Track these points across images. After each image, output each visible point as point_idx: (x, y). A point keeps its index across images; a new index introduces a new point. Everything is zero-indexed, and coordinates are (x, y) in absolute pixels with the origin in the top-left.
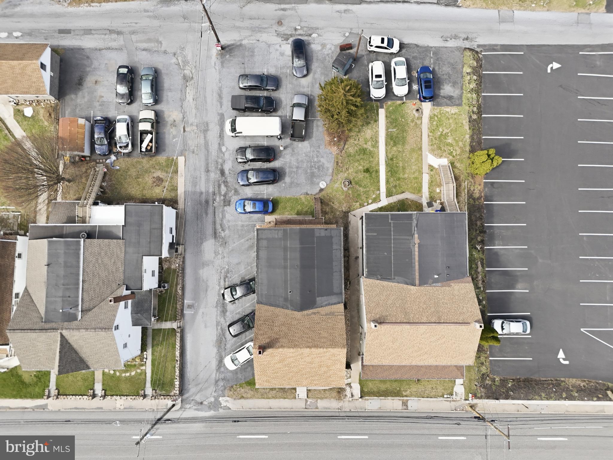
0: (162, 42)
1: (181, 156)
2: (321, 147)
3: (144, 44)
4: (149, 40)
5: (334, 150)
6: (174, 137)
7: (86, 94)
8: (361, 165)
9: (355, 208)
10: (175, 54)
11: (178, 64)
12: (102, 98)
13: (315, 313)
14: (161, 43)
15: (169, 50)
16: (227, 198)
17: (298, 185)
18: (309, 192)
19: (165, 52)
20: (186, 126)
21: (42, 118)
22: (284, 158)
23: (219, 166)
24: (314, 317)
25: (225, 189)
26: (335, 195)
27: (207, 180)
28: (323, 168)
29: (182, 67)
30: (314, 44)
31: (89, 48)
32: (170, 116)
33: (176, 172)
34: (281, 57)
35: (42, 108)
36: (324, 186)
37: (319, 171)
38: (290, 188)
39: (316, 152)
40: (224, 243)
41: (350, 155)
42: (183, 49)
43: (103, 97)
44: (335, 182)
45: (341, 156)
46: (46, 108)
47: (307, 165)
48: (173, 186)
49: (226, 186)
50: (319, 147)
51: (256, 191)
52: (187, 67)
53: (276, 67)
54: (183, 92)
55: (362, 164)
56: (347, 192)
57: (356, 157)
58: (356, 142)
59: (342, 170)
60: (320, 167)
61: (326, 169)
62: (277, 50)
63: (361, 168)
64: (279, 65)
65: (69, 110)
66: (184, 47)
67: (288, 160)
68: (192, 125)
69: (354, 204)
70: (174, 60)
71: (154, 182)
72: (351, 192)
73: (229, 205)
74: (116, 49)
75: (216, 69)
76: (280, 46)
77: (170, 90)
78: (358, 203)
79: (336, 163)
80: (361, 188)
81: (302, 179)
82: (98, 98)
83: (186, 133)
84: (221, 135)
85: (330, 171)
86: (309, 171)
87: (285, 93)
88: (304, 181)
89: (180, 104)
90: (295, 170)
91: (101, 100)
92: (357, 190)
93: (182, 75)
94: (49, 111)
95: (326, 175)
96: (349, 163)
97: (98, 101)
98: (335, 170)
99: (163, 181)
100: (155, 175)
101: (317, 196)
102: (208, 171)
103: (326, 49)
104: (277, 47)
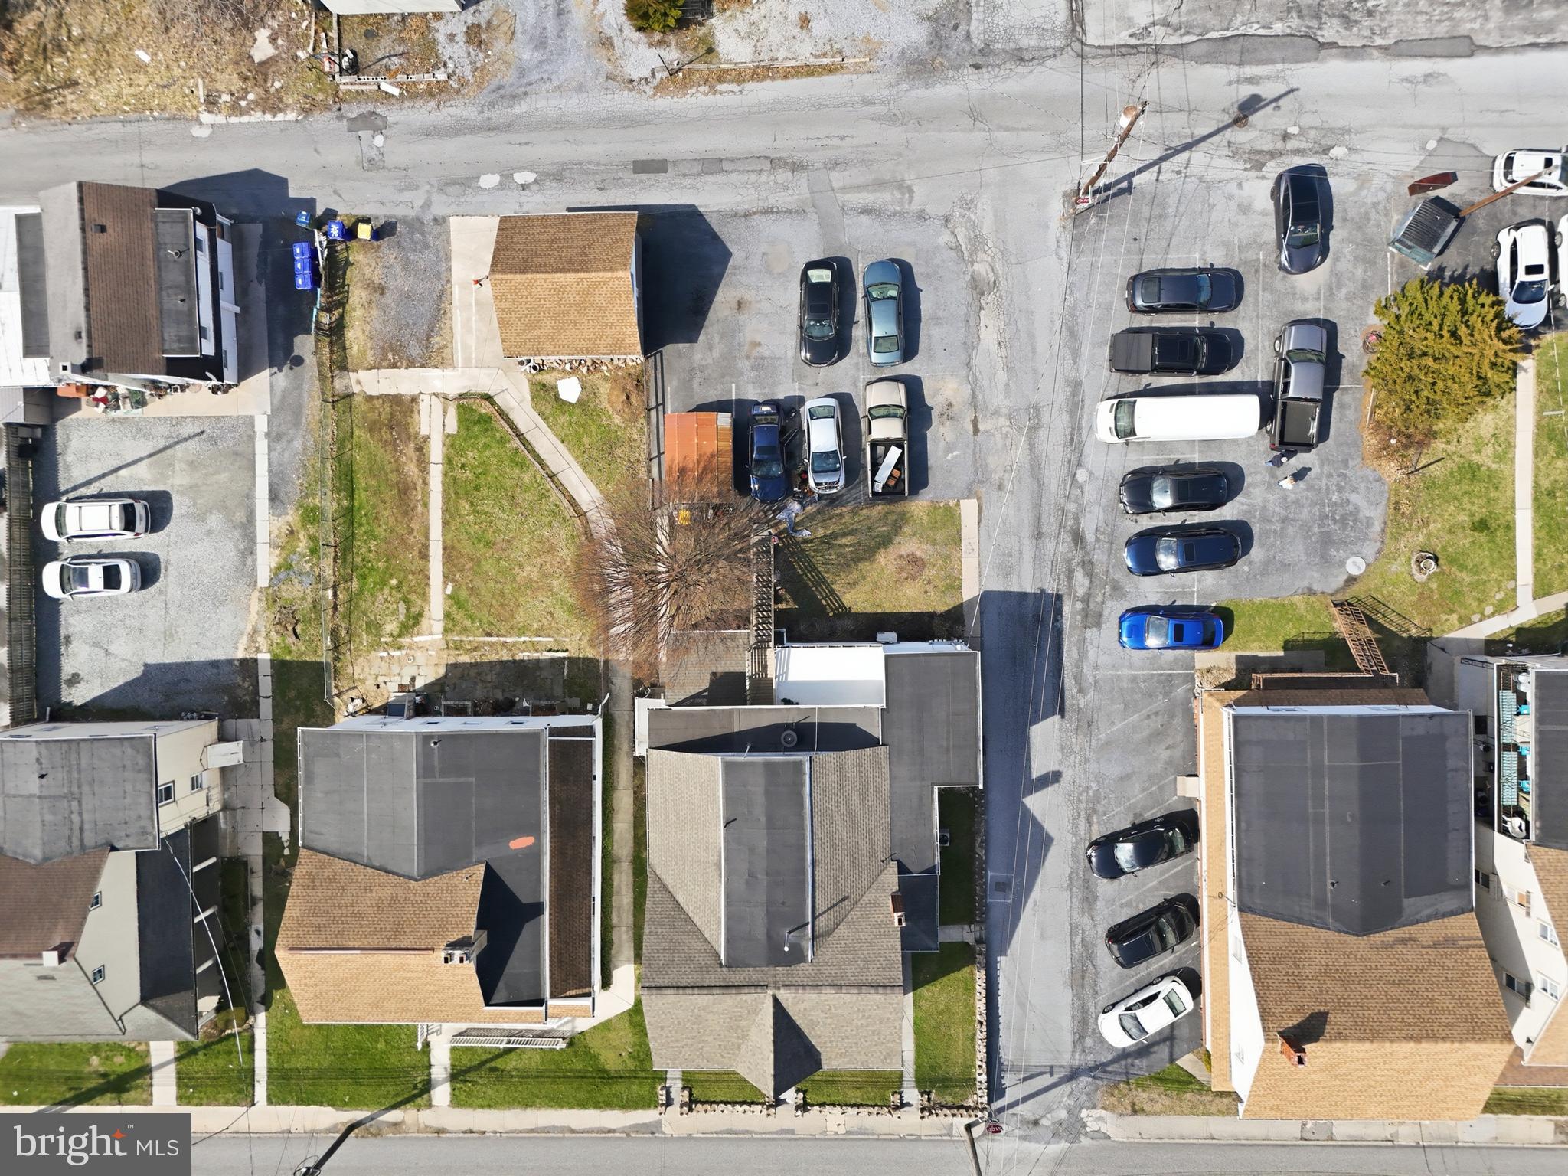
0: (914, 188)
1: (968, 497)
2: (1351, 463)
3: (865, 195)
4: (879, 184)
5: (1391, 470)
6: (949, 449)
7: (716, 340)
8: (1464, 510)
9: (1445, 628)
10: (947, 220)
11: (957, 248)
12: (758, 349)
13: (1403, 941)
14: (910, 190)
15: (929, 209)
16: (1092, 606)
17: (1285, 566)
18: (1315, 587)
19: (921, 216)
20: (980, 416)
21: (605, 405)
22: (1248, 495)
23: (1070, 522)
24: (1404, 951)
25: (1087, 583)
26: (1391, 594)
27: (1038, 560)
28: (1355, 521)
29: (966, 254)
30: (1337, 174)
31: (718, 212)
32: (937, 392)
33: (957, 540)
34: (1241, 218)
35: (605, 378)
36: (1359, 568)
37: (1344, 529)
38: (1262, 575)
39: (1335, 479)
40: (1087, 724)
41: (1434, 483)
42: (968, 204)
43: (759, 344)
44: (1391, 559)
45: (1408, 488)
46: (615, 379)
47: (1310, 512)
48: (949, 577)
49: (1090, 575)
50: (1345, 463)
51: (1171, 586)
52: (981, 255)
53: (1226, 245)
54: (972, 323)
55: (1468, 506)
56: (1423, 585)
57: (1451, 489)
58: (1451, 448)
59: (1411, 525)
60: (1349, 519)
61: (1364, 521)
62: (1230, 197)
63: (1463, 517)
64: (1236, 242)
65: (675, 383)
66: (972, 201)
67: (1258, 501)
68: (996, 413)
69: (1444, 617)
70: (945, 238)
71: (902, 569)
72: (1434, 586)
73: (1098, 625)
74: (790, 212)
75: (1060, 258)
76: (1240, 185)
77: (937, 320)
78: (1455, 616)
79: (1392, 506)
80: (1464, 575)
81: (1297, 551)
82: (746, 347)
83: (980, 437)
84: (1075, 440)
85: (1377, 527)
86: (1316, 530)
87: (1251, 319)
88: (1304, 558)
89: (964, 357)
90: (1277, 527)
91: (754, 354)
92: (1454, 580)
93: (968, 278)
94: (624, 389)
95: (1364, 540)
96: (1430, 505)
97: (748, 357)
98: (1389, 523)
99: (924, 565)
100: (904, 550)
101: (1340, 598)
102: (1038, 535)
103: (1369, 189)
104: (1232, 187)
